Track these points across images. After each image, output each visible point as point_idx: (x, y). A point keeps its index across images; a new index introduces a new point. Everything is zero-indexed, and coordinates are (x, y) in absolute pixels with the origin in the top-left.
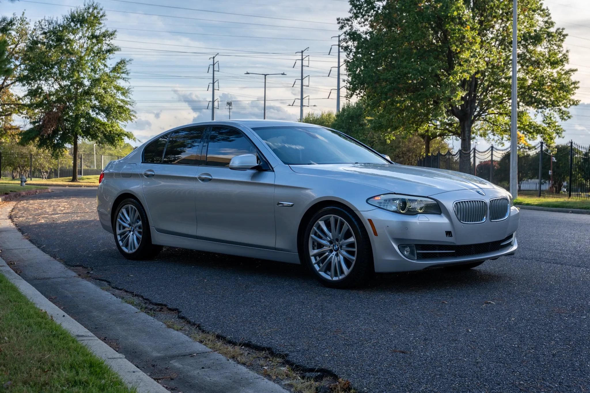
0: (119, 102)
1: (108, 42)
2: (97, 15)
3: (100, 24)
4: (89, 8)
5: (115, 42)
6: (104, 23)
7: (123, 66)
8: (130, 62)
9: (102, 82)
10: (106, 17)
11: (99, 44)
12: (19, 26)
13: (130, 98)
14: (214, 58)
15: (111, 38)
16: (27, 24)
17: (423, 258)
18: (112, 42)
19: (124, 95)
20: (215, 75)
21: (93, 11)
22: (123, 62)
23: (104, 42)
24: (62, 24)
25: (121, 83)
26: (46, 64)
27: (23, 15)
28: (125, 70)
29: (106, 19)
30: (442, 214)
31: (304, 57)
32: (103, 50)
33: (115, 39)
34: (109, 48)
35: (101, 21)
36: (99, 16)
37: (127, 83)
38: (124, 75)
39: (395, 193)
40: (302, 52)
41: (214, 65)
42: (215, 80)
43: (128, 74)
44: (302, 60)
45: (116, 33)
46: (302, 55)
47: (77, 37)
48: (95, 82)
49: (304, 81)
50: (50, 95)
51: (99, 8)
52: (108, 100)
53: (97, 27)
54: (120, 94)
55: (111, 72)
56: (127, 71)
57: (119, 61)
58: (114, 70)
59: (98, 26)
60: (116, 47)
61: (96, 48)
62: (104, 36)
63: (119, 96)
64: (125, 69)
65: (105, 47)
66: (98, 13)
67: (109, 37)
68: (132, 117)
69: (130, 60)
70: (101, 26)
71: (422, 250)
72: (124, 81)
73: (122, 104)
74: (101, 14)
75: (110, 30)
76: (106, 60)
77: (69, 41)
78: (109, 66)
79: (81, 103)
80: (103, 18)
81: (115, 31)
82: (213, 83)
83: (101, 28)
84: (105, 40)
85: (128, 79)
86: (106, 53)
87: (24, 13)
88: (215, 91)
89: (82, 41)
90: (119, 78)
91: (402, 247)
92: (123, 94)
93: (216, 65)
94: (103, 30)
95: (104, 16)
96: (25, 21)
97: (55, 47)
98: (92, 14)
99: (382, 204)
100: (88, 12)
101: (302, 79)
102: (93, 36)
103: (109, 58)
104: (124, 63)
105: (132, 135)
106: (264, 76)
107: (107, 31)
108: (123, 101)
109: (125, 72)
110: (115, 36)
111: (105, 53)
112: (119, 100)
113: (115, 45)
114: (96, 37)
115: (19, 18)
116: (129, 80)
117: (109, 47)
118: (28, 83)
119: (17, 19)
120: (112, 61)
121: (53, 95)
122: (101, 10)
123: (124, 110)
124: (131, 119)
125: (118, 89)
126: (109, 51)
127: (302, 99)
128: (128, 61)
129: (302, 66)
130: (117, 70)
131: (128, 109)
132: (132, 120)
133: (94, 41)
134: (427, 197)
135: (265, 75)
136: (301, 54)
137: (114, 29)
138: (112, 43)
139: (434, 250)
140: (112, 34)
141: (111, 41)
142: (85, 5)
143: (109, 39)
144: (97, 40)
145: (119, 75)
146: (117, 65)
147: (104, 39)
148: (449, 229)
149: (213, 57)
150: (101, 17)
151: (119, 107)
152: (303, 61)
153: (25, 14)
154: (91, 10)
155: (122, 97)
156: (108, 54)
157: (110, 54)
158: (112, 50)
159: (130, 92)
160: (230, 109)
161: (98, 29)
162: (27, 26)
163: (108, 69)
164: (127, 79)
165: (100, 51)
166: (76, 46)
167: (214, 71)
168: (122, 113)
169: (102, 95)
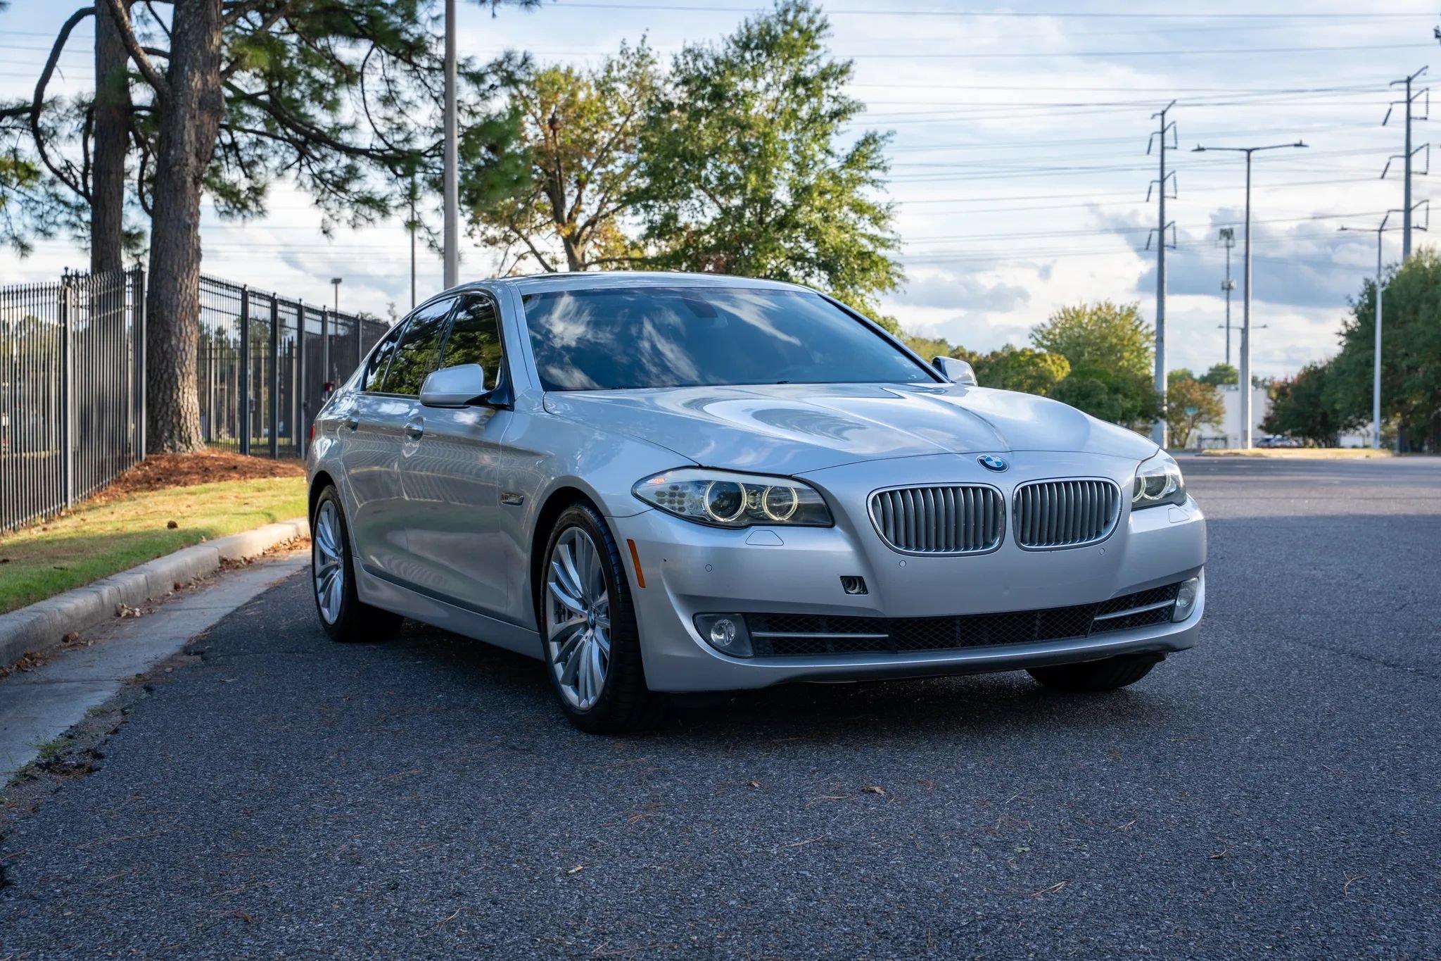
0: (864, 241)
1: (833, 92)
2: (808, 28)
3: (815, 47)
4: (786, 12)
5: (850, 90)
6: (825, 46)
7: (874, 151)
8: (888, 138)
9: (815, 195)
10: (829, 30)
11: (812, 100)
12: (635, 69)
13: (892, 232)
14: (1163, 114)
15: (840, 80)
16: (652, 62)
17: (776, 652)
18: (845, 90)
19: (877, 224)
20: (1166, 160)
21: (795, 17)
22: (869, 140)
23: (825, 92)
24: (722, 57)
25: (867, 194)
26: (686, 157)
27: (643, 41)
28: (878, 161)
29: (831, 35)
30: (836, 528)
31: (1413, 94)
32: (823, 112)
33: (851, 82)
34: (836, 107)
35: (817, 42)
36: (813, 28)
37: (882, 192)
38: (874, 174)
39: (700, 467)
40: (1409, 80)
41: (1163, 132)
42: (1166, 173)
43: (885, 169)
44: (1409, 101)
45: (853, 68)
46: (1408, 90)
47: (761, 84)
48: (802, 193)
49: (1414, 159)
50: (699, 233)
51: (812, 9)
52: (833, 237)
53: (808, 58)
54: (867, 221)
55: (843, 167)
56: (883, 162)
57: (861, 138)
58: (851, 161)
59: (810, 54)
60: (853, 102)
61: (804, 112)
62: (824, 79)
63: (866, 226)
64: (878, 157)
65: (827, 107)
66: (811, 21)
67: (836, 79)
68: (896, 280)
69: (888, 134)
70: (818, 52)
71: (771, 630)
72: (874, 189)
73: (870, 248)
74: (818, 23)
75: (839, 61)
76: (828, 137)
77: (741, 99)
78: (837, 151)
79: (765, 248)
80: (823, 33)
81: (851, 62)
82: (1162, 181)
83: (818, 57)
84: (828, 87)
85: (884, 182)
86: (831, 118)
87: (645, 37)
88: (1167, 202)
89: (774, 93)
90: (861, 181)
91: (705, 622)
92: (875, 220)
93: (1169, 133)
94: (824, 63)
95: (826, 27)
96: (647, 56)
97: (709, 113)
98: (794, 25)
99: (667, 497)
100: (785, 22)
101: (1408, 156)
102: (797, 81)
103: (836, 132)
104: (875, 141)
105: (896, 325)
106: (1244, 154)
107: (831, 66)
108: (872, 239)
109: (879, 164)
110: (850, 74)
111: (828, 119)
112: (863, 235)
113: (852, 98)
114: (805, 82)
115: (635, 50)
116: (886, 186)
117: (837, 103)
118: (646, 207)
119: (630, 52)
120: (844, 139)
121: (708, 231)
122: (818, 12)
123: (873, 262)
124: (893, 285)
125: (859, 208)
126: (835, 115)
127: (1408, 210)
128: (883, 138)
129: (1409, 118)
130: (858, 161)
131: (883, 259)
132: (897, 287)
133: (801, 91)
134: (790, 477)
135: (1249, 151)
136: (1404, 86)
137: (848, 59)
138: (844, 94)
139: (813, 631)
140: (844, 71)
141: (841, 88)
142: (776, 5)
143: (835, 83)
144: (807, 90)
145: (863, 174)
146: (857, 150)
147: (824, 84)
148: (855, 569)
149: (1160, 111)
150: (818, 30)
151: (863, 255)
152: (1413, 106)
153: (647, 40)
154: (790, 17)
155: (873, 230)
156: (835, 121)
157: (839, 121)
158: (845, 112)
159: (893, 217)
160: (1228, 247)
161: (811, 62)
162: (651, 68)
163: (835, 160)
164: (880, 184)
165: (815, 117)
166: (758, 108)
167: (1163, 149)
168: (868, 270)
169: (816, 227)
